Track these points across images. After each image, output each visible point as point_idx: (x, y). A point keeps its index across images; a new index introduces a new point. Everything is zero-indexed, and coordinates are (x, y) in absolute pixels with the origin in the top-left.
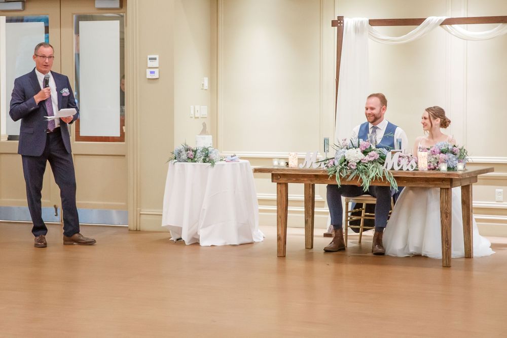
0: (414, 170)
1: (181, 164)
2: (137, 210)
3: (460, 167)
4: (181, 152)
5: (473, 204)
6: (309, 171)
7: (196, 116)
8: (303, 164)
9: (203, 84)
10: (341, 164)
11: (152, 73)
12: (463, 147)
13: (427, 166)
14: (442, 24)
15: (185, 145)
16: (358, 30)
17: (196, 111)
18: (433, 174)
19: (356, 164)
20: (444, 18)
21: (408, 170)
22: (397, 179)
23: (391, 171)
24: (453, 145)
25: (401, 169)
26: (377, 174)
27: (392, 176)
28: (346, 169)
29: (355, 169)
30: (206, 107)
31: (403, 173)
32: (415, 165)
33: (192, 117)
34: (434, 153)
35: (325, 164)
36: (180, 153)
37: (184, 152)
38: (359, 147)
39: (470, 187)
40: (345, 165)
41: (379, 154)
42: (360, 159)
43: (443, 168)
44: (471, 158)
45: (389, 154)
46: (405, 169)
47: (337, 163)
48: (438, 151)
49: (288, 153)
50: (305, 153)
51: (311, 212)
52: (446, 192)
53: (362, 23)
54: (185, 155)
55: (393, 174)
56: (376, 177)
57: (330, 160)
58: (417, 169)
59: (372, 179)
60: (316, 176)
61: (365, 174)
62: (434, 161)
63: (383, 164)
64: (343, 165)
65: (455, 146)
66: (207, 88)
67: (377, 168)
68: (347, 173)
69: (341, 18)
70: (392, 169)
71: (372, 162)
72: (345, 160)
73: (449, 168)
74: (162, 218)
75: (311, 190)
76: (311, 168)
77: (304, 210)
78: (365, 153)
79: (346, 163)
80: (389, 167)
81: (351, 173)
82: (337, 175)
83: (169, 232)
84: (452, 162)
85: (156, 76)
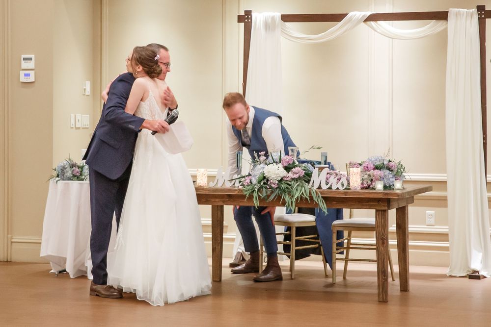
0: (345, 189)
1: (66, 183)
2: (7, 238)
3: (398, 185)
4: (65, 168)
5: (409, 229)
6: (222, 190)
7: (77, 126)
8: (213, 183)
9: (85, 89)
10: (259, 182)
11: (26, 75)
12: (400, 162)
13: (360, 184)
14: (366, 21)
15: (70, 160)
16: (269, 26)
17: (77, 121)
18: (367, 194)
19: (277, 182)
20: (368, 13)
21: (338, 189)
22: (326, 199)
23: (319, 190)
24: (388, 159)
25: (330, 188)
26: (302, 193)
27: (320, 196)
28: (266, 188)
29: (276, 188)
30: (88, 115)
31: (331, 192)
32: (346, 184)
33: (72, 128)
34: (366, 169)
35: (240, 182)
36: (63, 169)
37: (68, 169)
38: (280, 162)
39: (406, 208)
40: (264, 183)
41: (304, 170)
42: (282, 176)
43: (379, 186)
44: (409, 176)
45: (315, 172)
46: (334, 188)
47: (254, 181)
48: (372, 166)
49: (196, 170)
50: (217, 170)
51: (219, 239)
52: (382, 215)
53: (273, 18)
54: (70, 172)
55: (321, 193)
56: (301, 197)
57: (246, 178)
58: (348, 187)
59: (297, 200)
60: (230, 196)
61: (288, 194)
62: (367, 179)
63: (308, 182)
64: (262, 184)
65: (390, 161)
66: (89, 94)
67: (302, 187)
68: (266, 192)
69: (248, 13)
70: (320, 187)
71: (296, 180)
72: (264, 178)
73: (385, 187)
74: (40, 246)
75: (219, 213)
76: (224, 187)
77: (211, 236)
78: (288, 169)
79: (265, 181)
80: (316, 186)
81: (272, 192)
82: (255, 195)
83: (50, 263)
84: (389, 179)
85: (31, 79)
